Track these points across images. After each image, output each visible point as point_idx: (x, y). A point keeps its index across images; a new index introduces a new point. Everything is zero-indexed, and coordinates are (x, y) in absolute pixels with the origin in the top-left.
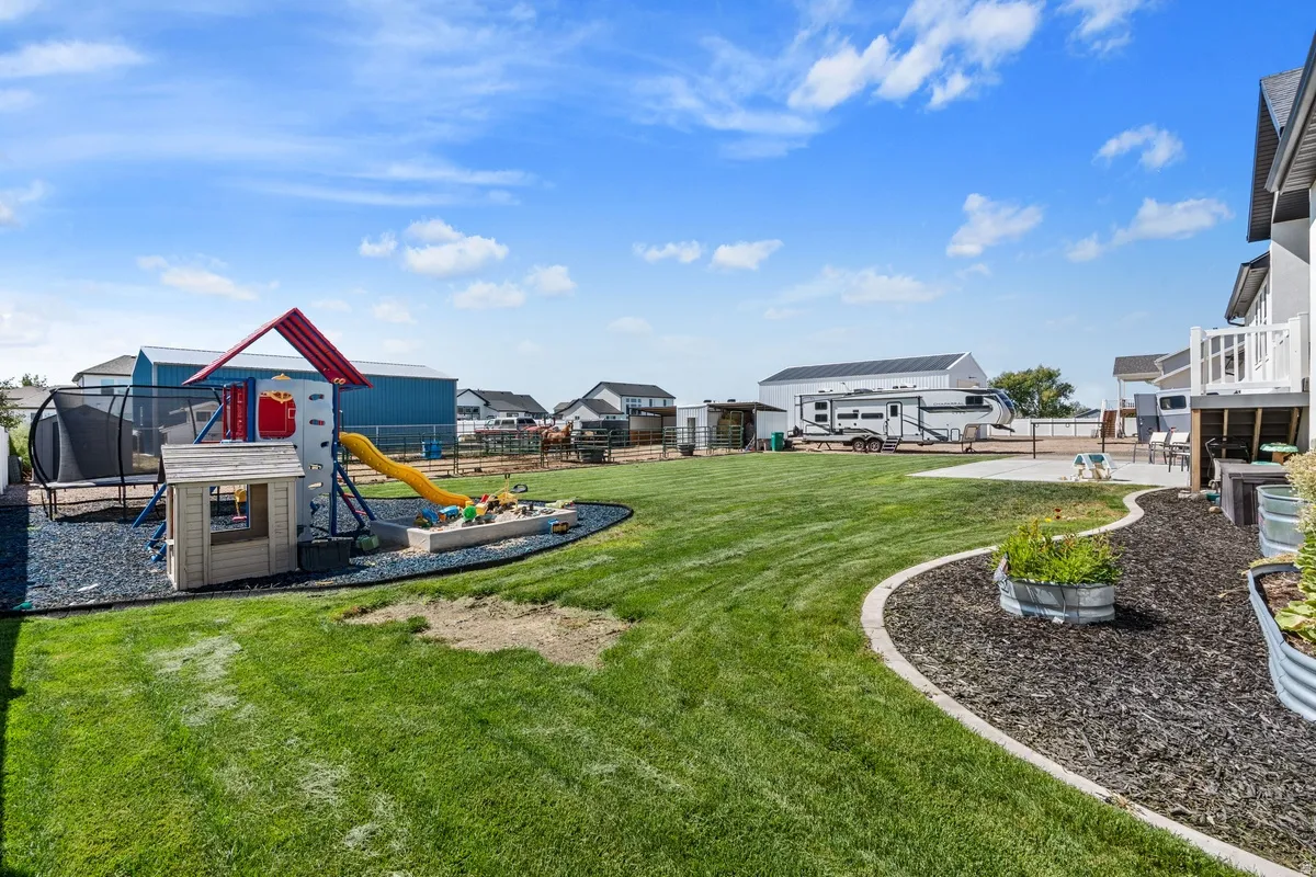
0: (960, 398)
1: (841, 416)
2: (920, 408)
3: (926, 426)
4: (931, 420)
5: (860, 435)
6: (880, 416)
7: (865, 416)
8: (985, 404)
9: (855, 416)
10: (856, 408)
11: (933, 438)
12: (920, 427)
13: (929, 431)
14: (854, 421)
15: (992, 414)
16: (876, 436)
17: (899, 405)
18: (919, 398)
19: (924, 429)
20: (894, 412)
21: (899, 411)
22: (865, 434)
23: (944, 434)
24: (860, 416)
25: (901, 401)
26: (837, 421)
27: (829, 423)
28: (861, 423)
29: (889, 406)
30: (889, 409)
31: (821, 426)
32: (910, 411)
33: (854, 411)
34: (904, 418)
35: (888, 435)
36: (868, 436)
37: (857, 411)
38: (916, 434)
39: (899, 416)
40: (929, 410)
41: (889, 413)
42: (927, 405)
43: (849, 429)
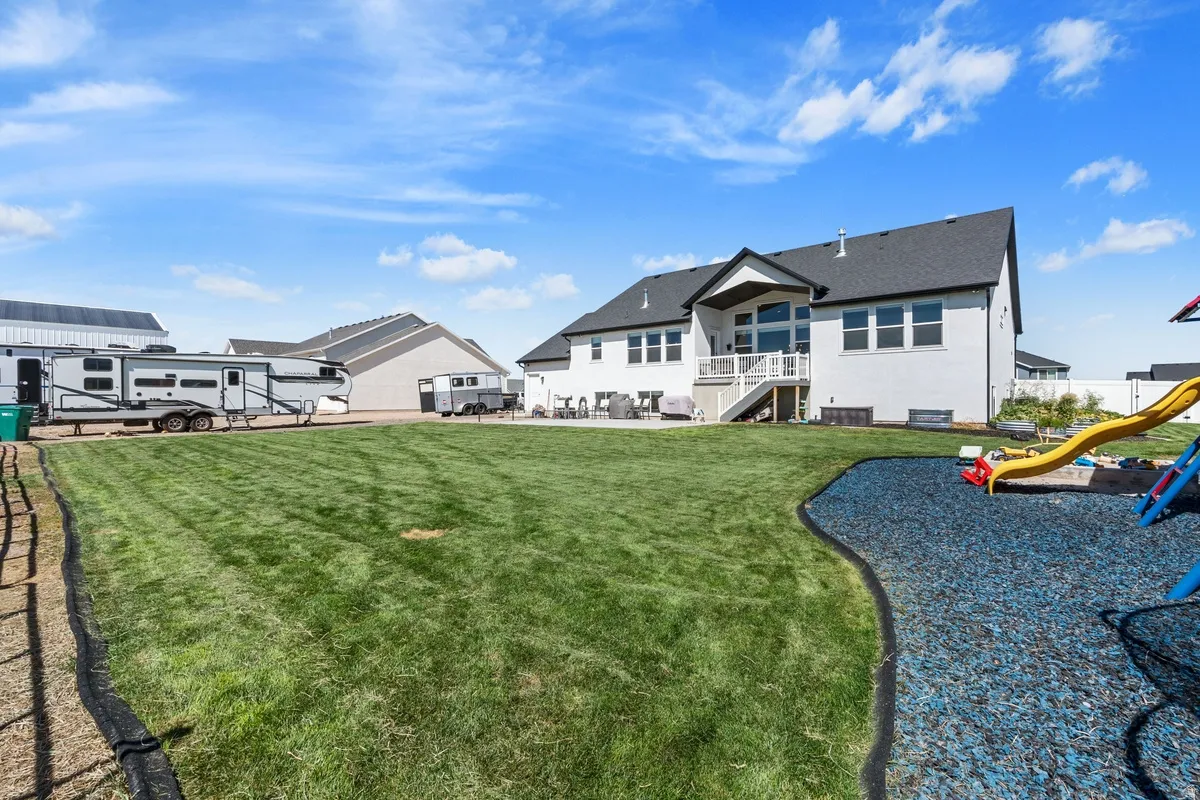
0: (314, 369)
1: (140, 382)
2: (269, 376)
3: (275, 397)
4: (281, 390)
5: (177, 409)
6: (212, 384)
7: (186, 383)
8: (338, 376)
9: (169, 382)
10: (172, 371)
11: (283, 410)
12: (269, 398)
13: (280, 403)
14: (168, 390)
15: (343, 385)
16: (207, 410)
17: (241, 372)
18: (268, 365)
19: (274, 401)
20: (234, 379)
21: (241, 379)
22: (188, 408)
23: (297, 406)
24: (178, 383)
25: (243, 366)
26: (135, 389)
27: (117, 392)
28: (179, 393)
29: (226, 371)
30: (225, 375)
31: (99, 397)
32: (257, 379)
33: (167, 375)
34: (247, 387)
35: (226, 408)
36: (192, 410)
37: (174, 376)
38: (264, 407)
39: (241, 385)
40: (280, 379)
41: (226, 381)
42: (277, 374)
43: (159, 400)
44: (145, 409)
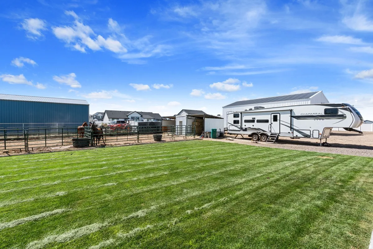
0: (320, 110)
1: (246, 121)
2: (291, 116)
3: (294, 127)
4: (297, 124)
5: (255, 131)
6: (267, 121)
7: (259, 121)
8: (340, 113)
9: (253, 121)
10: (254, 117)
11: (299, 135)
12: (291, 128)
13: (297, 131)
14: (252, 124)
15: (345, 120)
16: (265, 133)
17: (278, 115)
18: (291, 111)
19: (293, 129)
20: (275, 119)
21: (278, 118)
22: (259, 131)
23: (308, 133)
24: (256, 121)
25: (279, 112)
26: (244, 124)
27: (240, 124)
28: (257, 125)
29: (272, 115)
30: (272, 117)
31: (236, 126)
32: (285, 118)
33: (253, 118)
34: (281, 122)
35: (272, 132)
36: (260, 132)
37: (255, 118)
38: (289, 133)
39: (278, 121)
40: (298, 117)
41: (272, 120)
42: (296, 115)
43: (250, 128)
44: (247, 131)
